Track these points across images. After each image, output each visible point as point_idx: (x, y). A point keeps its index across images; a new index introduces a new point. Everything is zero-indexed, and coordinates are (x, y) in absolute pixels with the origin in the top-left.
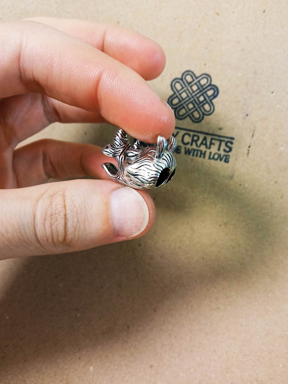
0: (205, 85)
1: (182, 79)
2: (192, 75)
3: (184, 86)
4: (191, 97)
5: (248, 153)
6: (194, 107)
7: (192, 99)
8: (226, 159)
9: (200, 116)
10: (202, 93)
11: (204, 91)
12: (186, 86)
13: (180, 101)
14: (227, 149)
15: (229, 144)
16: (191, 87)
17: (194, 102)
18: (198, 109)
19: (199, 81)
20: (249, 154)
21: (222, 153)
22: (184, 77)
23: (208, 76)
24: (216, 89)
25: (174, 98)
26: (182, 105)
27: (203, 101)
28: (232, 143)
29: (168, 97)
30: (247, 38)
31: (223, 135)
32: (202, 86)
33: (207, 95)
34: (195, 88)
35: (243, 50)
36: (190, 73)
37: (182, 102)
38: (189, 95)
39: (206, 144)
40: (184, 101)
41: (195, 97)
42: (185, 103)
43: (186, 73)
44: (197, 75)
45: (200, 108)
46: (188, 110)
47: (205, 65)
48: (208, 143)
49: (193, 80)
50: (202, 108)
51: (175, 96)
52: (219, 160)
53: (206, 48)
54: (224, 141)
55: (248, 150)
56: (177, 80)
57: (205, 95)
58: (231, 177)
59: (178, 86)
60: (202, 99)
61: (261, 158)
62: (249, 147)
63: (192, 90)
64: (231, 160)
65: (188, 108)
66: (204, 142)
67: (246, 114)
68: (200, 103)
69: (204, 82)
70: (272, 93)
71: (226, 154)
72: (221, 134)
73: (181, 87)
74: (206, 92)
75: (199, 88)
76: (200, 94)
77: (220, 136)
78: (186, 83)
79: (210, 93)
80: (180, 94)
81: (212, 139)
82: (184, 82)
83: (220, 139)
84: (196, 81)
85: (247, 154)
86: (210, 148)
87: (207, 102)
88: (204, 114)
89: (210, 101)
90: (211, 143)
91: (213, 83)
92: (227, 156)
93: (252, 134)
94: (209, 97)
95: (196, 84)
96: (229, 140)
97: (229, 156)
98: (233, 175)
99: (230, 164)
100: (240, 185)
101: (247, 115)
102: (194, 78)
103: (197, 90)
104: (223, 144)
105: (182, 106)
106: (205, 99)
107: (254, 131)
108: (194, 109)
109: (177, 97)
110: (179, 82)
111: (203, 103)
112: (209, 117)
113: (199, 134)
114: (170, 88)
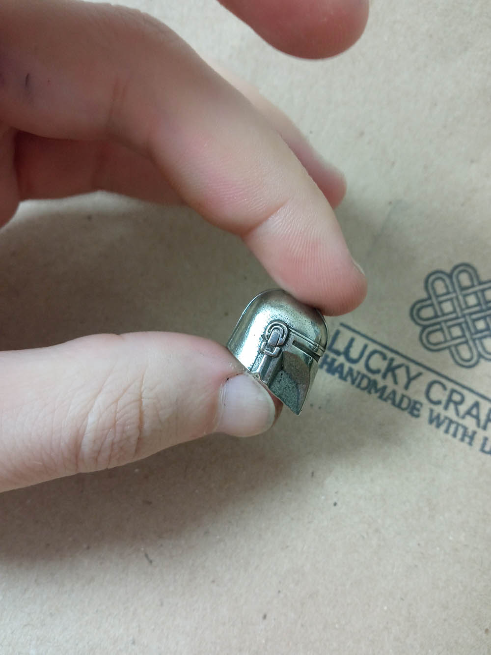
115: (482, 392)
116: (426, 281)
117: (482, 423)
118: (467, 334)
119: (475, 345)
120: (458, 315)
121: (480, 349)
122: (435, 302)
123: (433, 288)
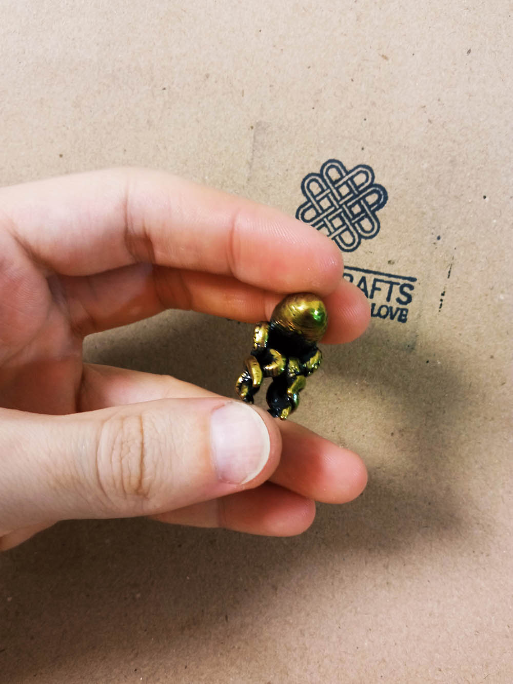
0: (363, 184)
1: (321, 175)
2: (340, 167)
3: (325, 187)
4: (338, 207)
5: (441, 305)
6: (344, 223)
7: (340, 210)
8: (401, 315)
9: (354, 240)
10: (357, 199)
11: (361, 196)
12: (328, 187)
13: (318, 214)
14: (404, 299)
15: (406, 289)
16: (337, 189)
17: (342, 215)
18: (351, 228)
19: (351, 179)
20: (442, 308)
21: (394, 304)
22: (325, 171)
23: (367, 169)
24: (381, 192)
25: (308, 208)
26: (322, 220)
27: (359, 214)
28: (411, 288)
29: (297, 207)
30: (439, 100)
31: (397, 274)
32: (357, 188)
33: (367, 203)
34: (344, 190)
35: (430, 121)
36: (337, 164)
37: (322, 216)
38: (335, 203)
39: (365, 290)
40: (326, 214)
41: (344, 206)
42: (327, 216)
43: (329, 165)
44: (349, 168)
45: (353, 225)
46: (332, 230)
47: (363, 149)
48: (369, 289)
49: (342, 177)
50: (356, 225)
51: (310, 204)
52: (389, 317)
53: (365, 120)
54: (398, 284)
55: (441, 300)
56: (313, 177)
57: (362, 202)
58: (411, 348)
59: (315, 188)
60: (357, 209)
61: (465, 314)
62: (443, 295)
63: (340, 194)
64: (409, 317)
65: (333, 226)
66: (362, 286)
67: (438, 235)
68: (355, 216)
69: (360, 179)
70: (485, 197)
71: (401, 306)
72: (393, 273)
73: (320, 190)
74: (364, 198)
75: (351, 191)
76: (354, 201)
77: (390, 276)
78: (328, 181)
79: (372, 199)
80: (318, 202)
81: (376, 280)
82: (324, 181)
83: (391, 280)
84: (347, 178)
85: (439, 306)
86: (372, 297)
87: (367, 216)
88: (360, 236)
89: (371, 212)
90: (374, 288)
91: (376, 181)
92: (402, 310)
93: (448, 271)
94: (369, 207)
95: (346, 183)
96: (407, 282)
97: (407, 310)
98: (415, 344)
99: (407, 325)
100: (428, 362)
101: (439, 238)
102: (344, 174)
103: (348, 194)
104: (396, 289)
105: (322, 223)
106: (363, 210)
107: (452, 265)
108: (345, 227)
109: (313, 206)
110: (317, 181)
111: (358, 218)
112: (369, 241)
113: (353, 272)
114: (300, 191)
115: (365, 268)
116: (303, 187)
117: (369, 293)
118: (347, 221)
119: (355, 228)
120: (335, 207)
121: (360, 231)
122: (315, 203)
123: (310, 191)
